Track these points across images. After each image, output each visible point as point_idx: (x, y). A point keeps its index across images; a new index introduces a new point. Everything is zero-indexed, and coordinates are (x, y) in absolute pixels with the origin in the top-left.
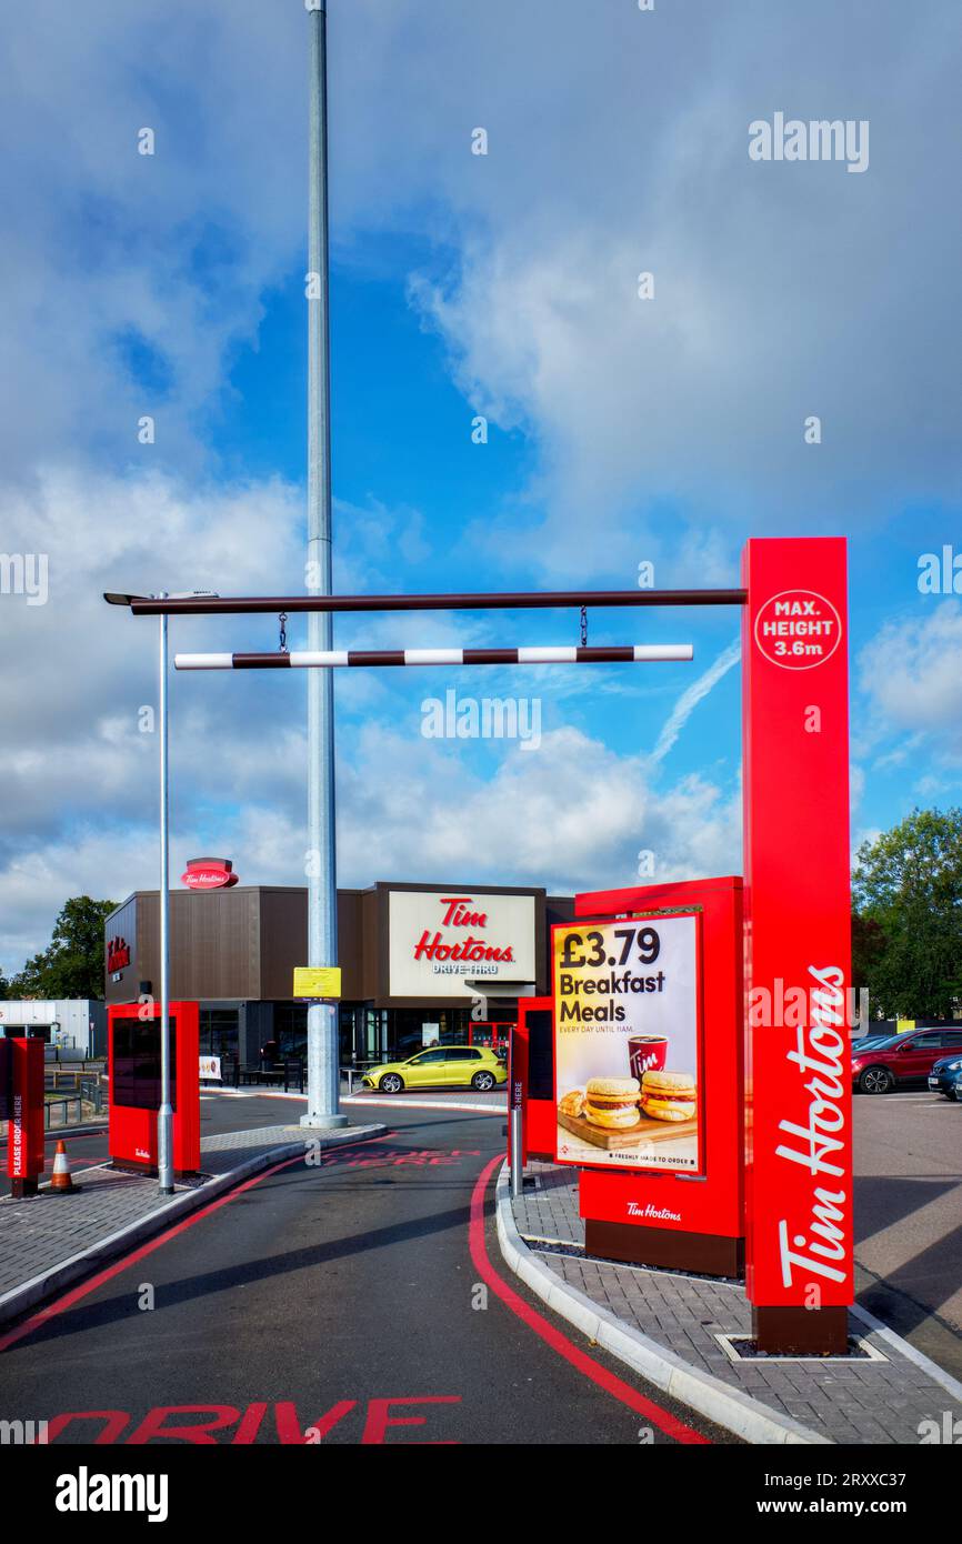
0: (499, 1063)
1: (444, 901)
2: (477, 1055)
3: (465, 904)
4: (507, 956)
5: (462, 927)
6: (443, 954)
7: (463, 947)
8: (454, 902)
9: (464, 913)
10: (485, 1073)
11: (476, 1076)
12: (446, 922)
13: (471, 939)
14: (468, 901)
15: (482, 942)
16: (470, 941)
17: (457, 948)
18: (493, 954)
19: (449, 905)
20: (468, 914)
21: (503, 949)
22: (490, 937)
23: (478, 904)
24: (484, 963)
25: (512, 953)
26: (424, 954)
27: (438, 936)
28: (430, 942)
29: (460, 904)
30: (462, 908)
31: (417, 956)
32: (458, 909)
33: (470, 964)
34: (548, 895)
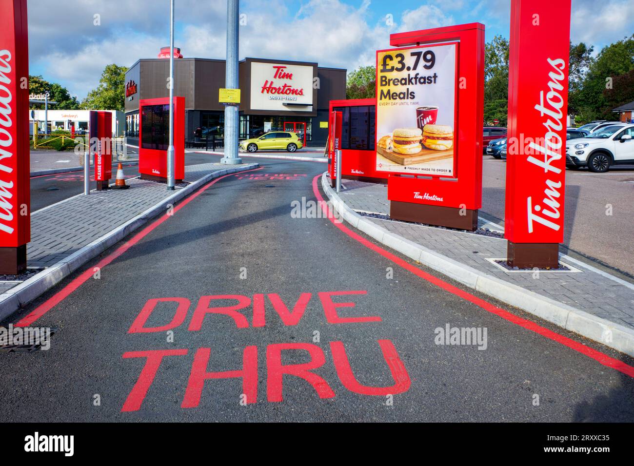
0: (299, 140)
1: (274, 67)
2: (289, 136)
3: (284, 69)
4: (301, 93)
5: (282, 79)
6: (274, 91)
7: (282, 88)
8: (279, 68)
9: (283, 73)
10: (293, 144)
11: (289, 145)
12: (275, 77)
13: (286, 84)
14: (285, 67)
15: (291, 86)
16: (285, 86)
17: (280, 88)
18: (295, 92)
19: (276, 69)
20: (285, 73)
21: (299, 90)
22: (294, 84)
23: (289, 69)
24: (291, 96)
25: (303, 91)
26: (265, 91)
27: (272, 83)
28: (268, 85)
29: (281, 69)
30: (282, 70)
31: (262, 92)
32: (280, 71)
33: (285, 95)
34: (319, 66)
